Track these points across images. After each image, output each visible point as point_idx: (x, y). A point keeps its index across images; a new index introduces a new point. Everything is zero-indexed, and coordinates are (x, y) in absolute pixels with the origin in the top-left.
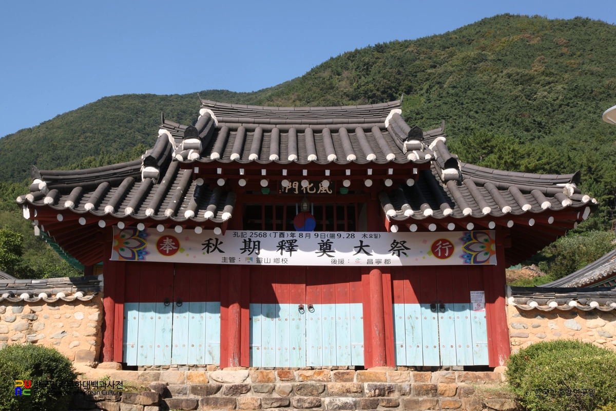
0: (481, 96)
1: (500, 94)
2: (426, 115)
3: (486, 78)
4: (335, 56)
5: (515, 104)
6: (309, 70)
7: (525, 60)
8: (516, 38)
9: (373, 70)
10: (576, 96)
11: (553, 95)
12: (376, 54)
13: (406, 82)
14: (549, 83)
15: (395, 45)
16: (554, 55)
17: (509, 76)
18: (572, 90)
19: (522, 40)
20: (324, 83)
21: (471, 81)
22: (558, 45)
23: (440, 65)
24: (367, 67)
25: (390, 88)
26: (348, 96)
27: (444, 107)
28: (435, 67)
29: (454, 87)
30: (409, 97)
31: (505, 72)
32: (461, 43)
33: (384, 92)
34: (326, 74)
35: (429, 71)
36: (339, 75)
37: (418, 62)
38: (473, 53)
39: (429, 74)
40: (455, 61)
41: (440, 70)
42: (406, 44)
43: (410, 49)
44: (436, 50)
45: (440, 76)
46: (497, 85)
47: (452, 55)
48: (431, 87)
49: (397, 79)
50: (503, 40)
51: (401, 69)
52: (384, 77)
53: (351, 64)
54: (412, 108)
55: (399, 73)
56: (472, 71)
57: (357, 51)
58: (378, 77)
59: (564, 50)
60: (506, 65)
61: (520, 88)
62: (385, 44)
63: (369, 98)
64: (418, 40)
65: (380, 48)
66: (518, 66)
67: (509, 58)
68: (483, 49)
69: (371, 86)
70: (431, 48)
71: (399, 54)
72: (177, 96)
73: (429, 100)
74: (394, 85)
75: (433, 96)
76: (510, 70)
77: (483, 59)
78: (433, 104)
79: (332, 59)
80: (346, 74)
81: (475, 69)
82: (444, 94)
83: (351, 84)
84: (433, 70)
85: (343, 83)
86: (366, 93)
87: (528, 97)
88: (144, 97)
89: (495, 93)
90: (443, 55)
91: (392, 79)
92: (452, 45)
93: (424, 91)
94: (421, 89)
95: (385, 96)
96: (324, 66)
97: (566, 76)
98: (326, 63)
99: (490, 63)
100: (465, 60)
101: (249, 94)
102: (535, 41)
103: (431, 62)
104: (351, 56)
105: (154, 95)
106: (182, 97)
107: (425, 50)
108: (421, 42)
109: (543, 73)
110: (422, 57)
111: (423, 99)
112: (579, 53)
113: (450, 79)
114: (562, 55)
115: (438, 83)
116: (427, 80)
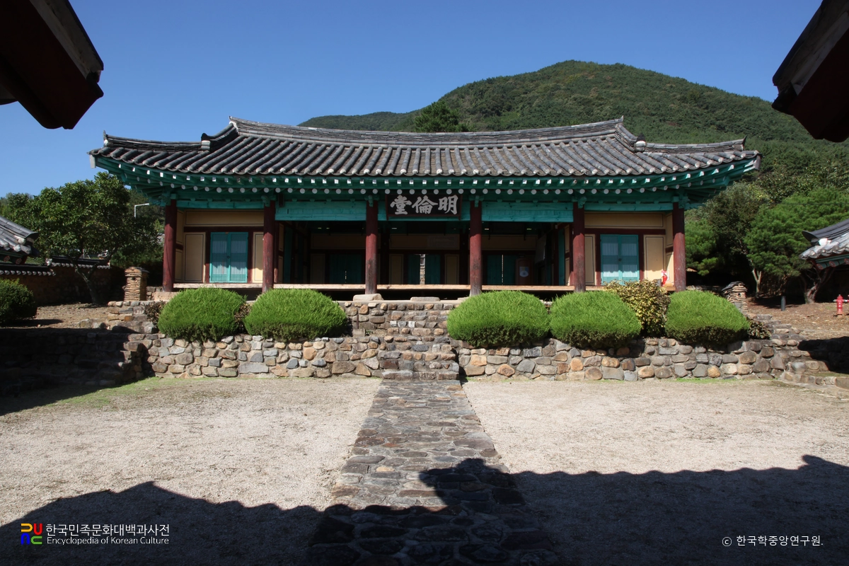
0: (557, 112)
1: (570, 111)
2: (521, 124)
3: (560, 100)
4: (460, 86)
5: (580, 117)
6: (443, 95)
7: (585, 89)
8: (579, 75)
9: (486, 95)
10: (618, 113)
11: (603, 113)
12: (488, 85)
13: (508, 103)
14: (601, 105)
15: (500, 79)
16: (603, 87)
17: (575, 99)
18: (616, 109)
19: (583, 77)
20: (453, 103)
21: (551, 102)
22: (605, 80)
23: (530, 92)
24: (482, 93)
25: (497, 107)
26: (469, 112)
27: (533, 119)
28: (526, 93)
29: (539, 106)
30: (510, 113)
31: (573, 97)
32: (543, 78)
33: (493, 110)
34: (454, 98)
35: (523, 96)
36: (463, 98)
37: (515, 90)
38: (551, 84)
39: (523, 98)
40: (540, 89)
41: (530, 95)
42: (506, 79)
43: (510, 82)
44: (527, 82)
45: (530, 99)
46: (567, 105)
47: (537, 86)
48: (524, 106)
49: (502, 101)
50: (571, 76)
51: (504, 95)
52: (493, 100)
53: (471, 91)
54: (512, 120)
55: (503, 97)
56: (551, 95)
57: (475, 83)
58: (489, 99)
59: (610, 84)
60: (573, 92)
61: (582, 107)
62: (493, 79)
63: (483, 113)
64: (515, 76)
65: (490, 81)
66: (581, 93)
67: (574, 88)
68: (558, 82)
69: (484, 105)
70: (524, 81)
71: (503, 84)
72: (358, 116)
73: (523, 115)
74: (499, 105)
75: (526, 111)
76: (576, 95)
77: (558, 88)
78: (525, 117)
79: (458, 88)
80: (467, 97)
81: (553, 95)
82: (533, 111)
83: (471, 104)
84: (525, 96)
85: (466, 104)
86: (481, 110)
87: (588, 113)
88: (337, 117)
89: (567, 110)
90: (532, 85)
91: (498, 101)
92: (537, 79)
93: (519, 109)
94: (518, 108)
95: (494, 112)
96: (453, 93)
97: (612, 100)
98: (455, 90)
99: (563, 91)
100: (546, 89)
101: (404, 114)
102: (590, 78)
103: (523, 90)
104: (471, 86)
105: (344, 116)
106: (361, 117)
107: (519, 82)
108: (517, 78)
109: (597, 98)
110: (518, 86)
111: (519, 114)
112: (619, 86)
113: (537, 101)
114: (608, 87)
115: (529, 104)
116: (521, 101)
